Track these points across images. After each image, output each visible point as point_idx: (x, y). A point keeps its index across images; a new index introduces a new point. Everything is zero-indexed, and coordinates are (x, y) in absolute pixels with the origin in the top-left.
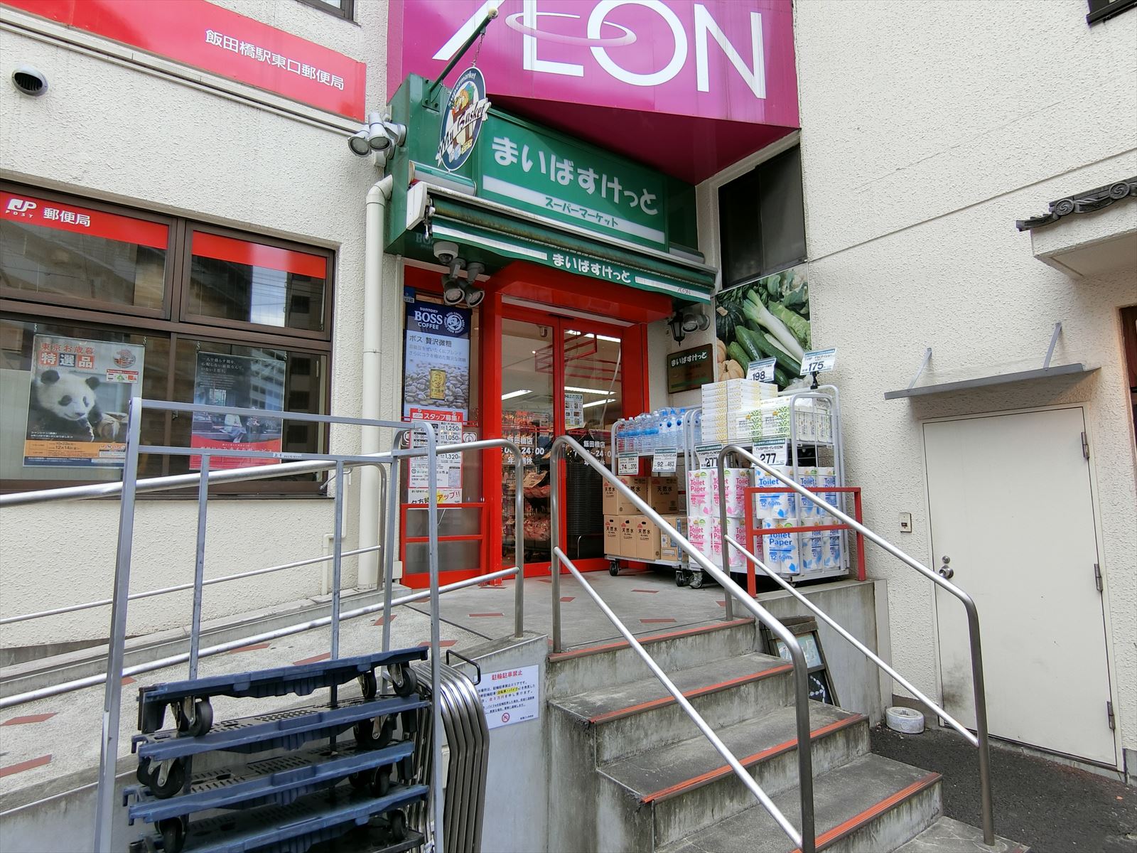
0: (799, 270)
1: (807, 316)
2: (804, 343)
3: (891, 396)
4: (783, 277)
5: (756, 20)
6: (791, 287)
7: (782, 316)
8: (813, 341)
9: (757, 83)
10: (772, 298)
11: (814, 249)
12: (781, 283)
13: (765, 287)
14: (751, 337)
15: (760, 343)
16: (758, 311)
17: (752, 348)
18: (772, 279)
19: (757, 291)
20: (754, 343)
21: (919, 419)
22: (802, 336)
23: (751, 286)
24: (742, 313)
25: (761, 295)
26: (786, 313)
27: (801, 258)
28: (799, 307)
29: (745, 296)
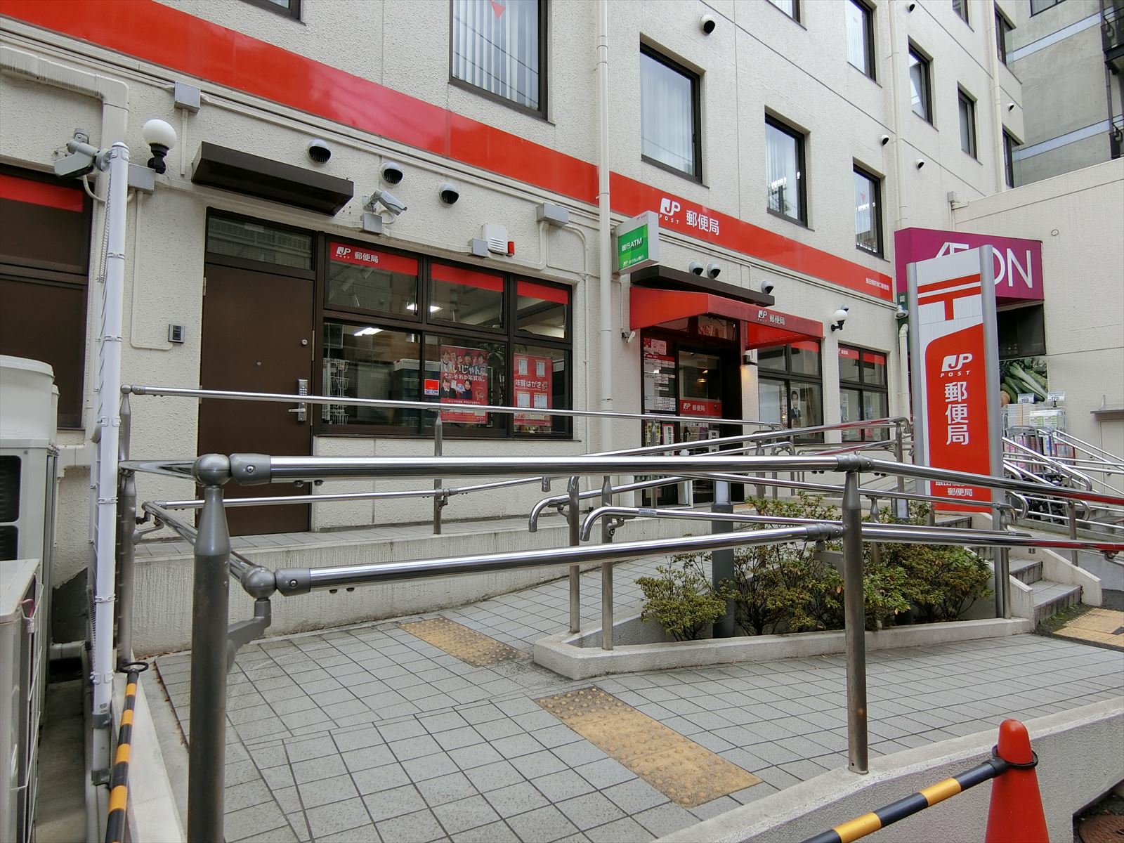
0: (1042, 359)
1: (1046, 377)
2: (1044, 388)
3: (1092, 412)
4: (1033, 360)
5: (1028, 253)
6: (1037, 364)
7: (1032, 375)
8: (1049, 387)
9: (1029, 281)
10: (1026, 368)
11: (1049, 351)
12: (1032, 362)
13: (1023, 362)
14: (1014, 383)
15: (1020, 386)
16: (1020, 372)
17: (1015, 387)
18: (1027, 360)
19: (1018, 364)
20: (1016, 385)
21: (1099, 420)
22: (1043, 385)
23: (1015, 361)
24: (1009, 372)
25: (1021, 365)
26: (1034, 374)
27: (1043, 353)
28: (1042, 373)
29: (1011, 364)
